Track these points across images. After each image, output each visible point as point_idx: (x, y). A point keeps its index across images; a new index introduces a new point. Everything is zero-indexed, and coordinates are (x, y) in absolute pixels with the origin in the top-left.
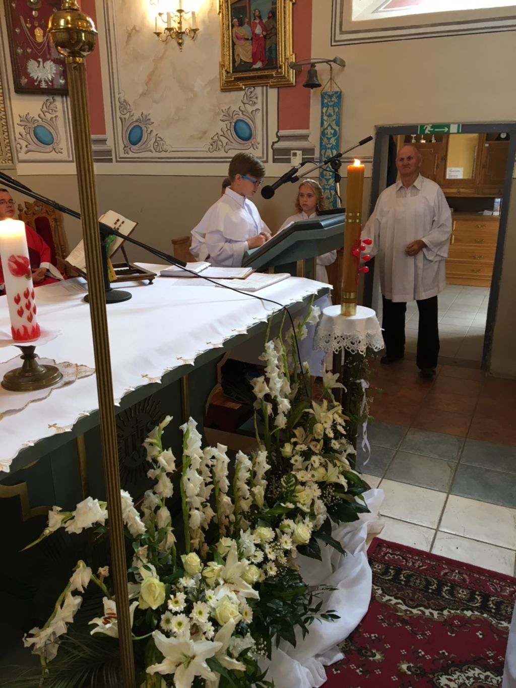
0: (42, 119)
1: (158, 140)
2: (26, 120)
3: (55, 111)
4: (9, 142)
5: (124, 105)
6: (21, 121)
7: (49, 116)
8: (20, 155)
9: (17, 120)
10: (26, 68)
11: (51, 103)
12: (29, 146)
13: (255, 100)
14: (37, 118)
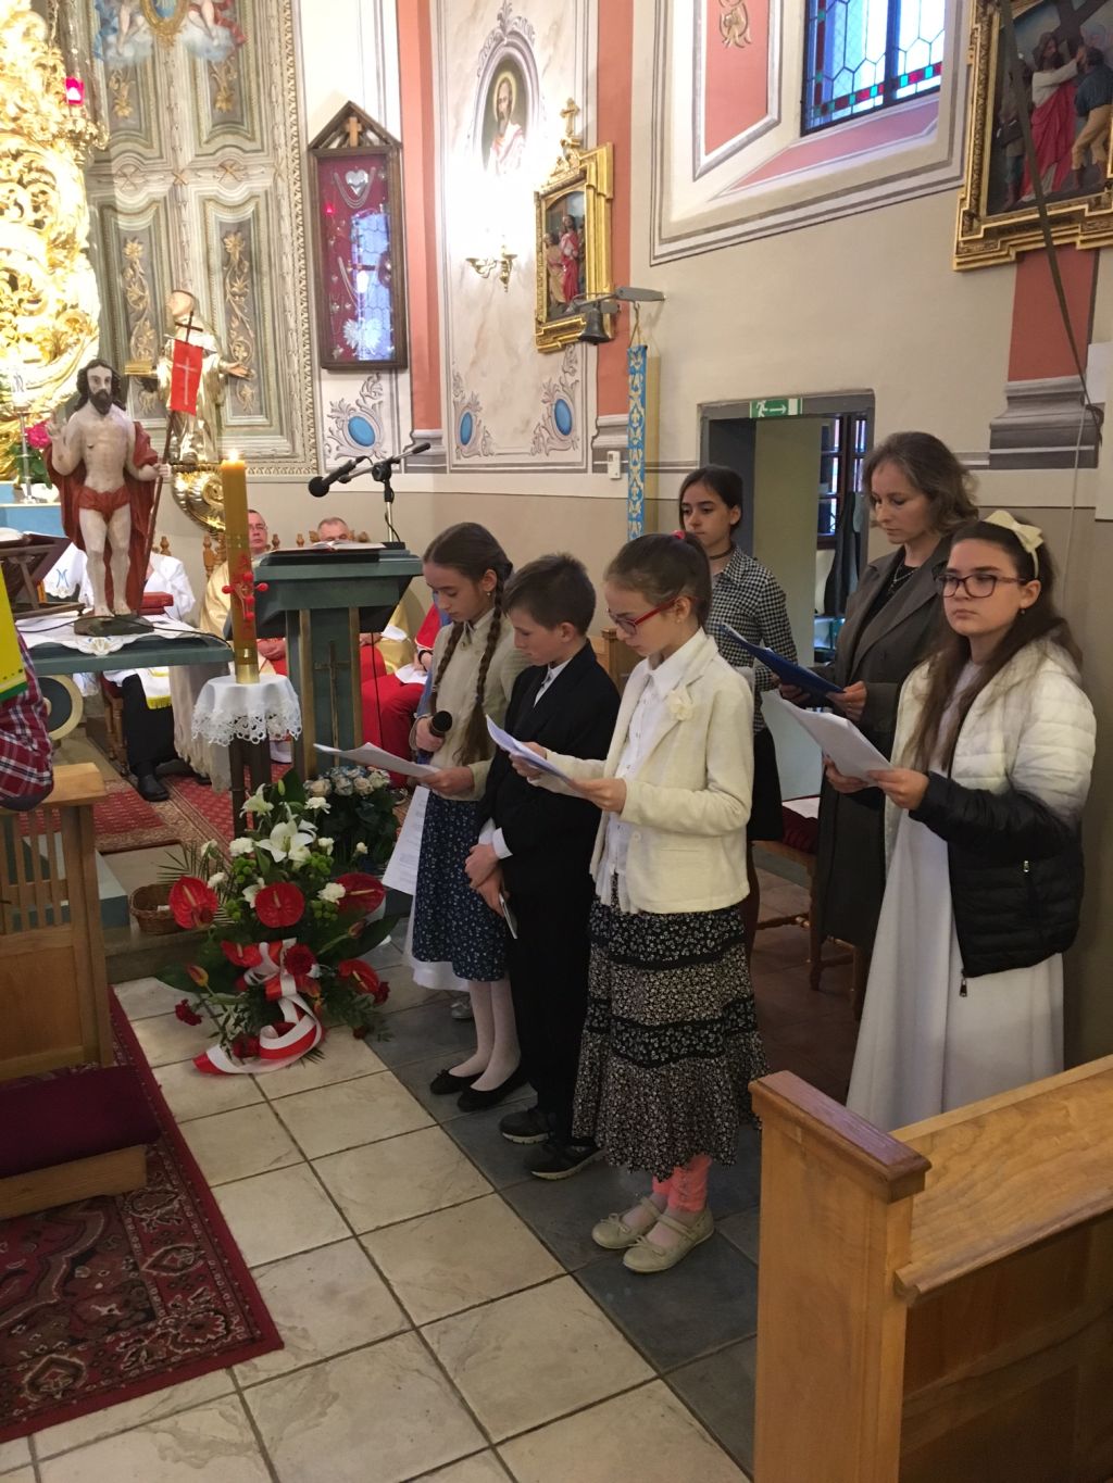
0: (360, 407)
1: (487, 435)
2: (339, 409)
3: (380, 394)
4: (315, 443)
5: (457, 378)
6: (333, 411)
7: (370, 402)
8: (327, 460)
9: (327, 410)
10: (342, 333)
11: (374, 382)
12: (341, 448)
13: (574, 366)
14: (354, 406)
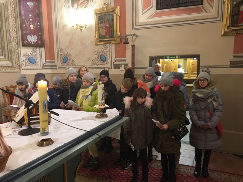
0: (32, 55)
1: (73, 62)
3: (37, 52)
4: (19, 63)
5: (61, 50)
6: (24, 55)
7: (34, 54)
8: (23, 67)
10: (27, 38)
11: (35, 49)
12: (26, 64)
13: (107, 48)
14: (30, 54)
